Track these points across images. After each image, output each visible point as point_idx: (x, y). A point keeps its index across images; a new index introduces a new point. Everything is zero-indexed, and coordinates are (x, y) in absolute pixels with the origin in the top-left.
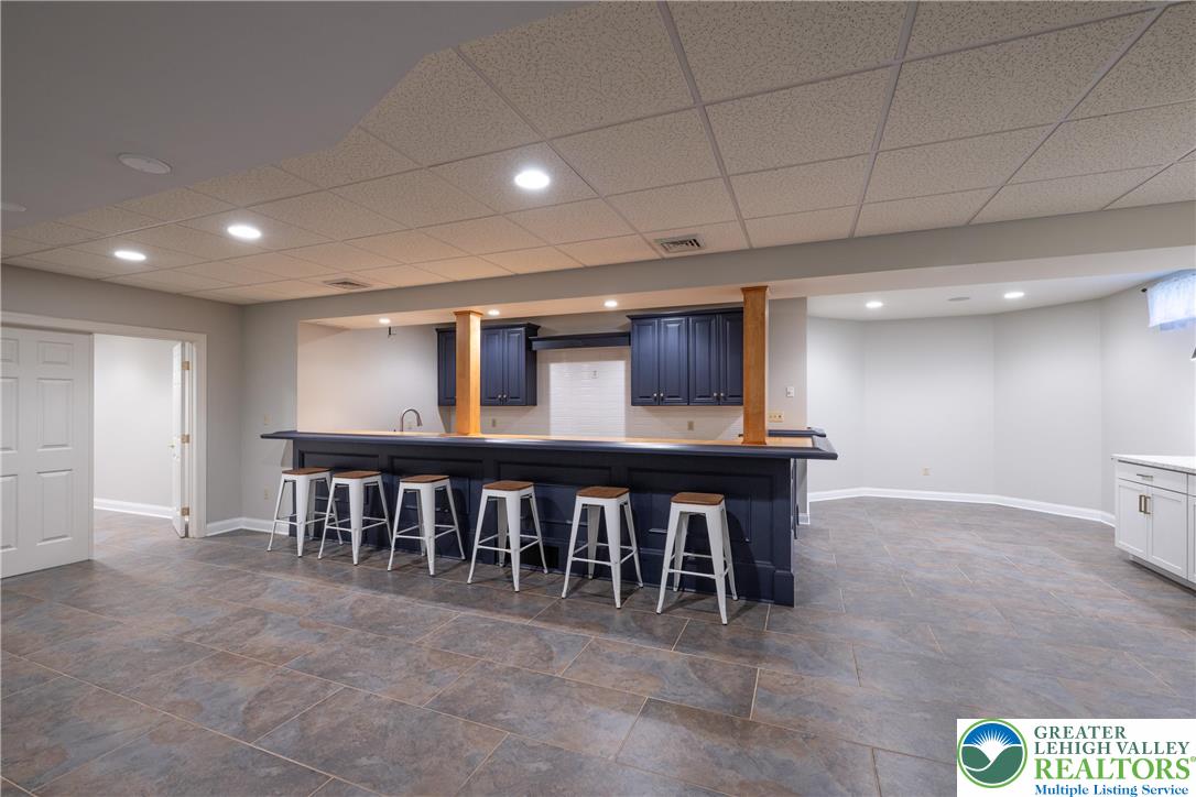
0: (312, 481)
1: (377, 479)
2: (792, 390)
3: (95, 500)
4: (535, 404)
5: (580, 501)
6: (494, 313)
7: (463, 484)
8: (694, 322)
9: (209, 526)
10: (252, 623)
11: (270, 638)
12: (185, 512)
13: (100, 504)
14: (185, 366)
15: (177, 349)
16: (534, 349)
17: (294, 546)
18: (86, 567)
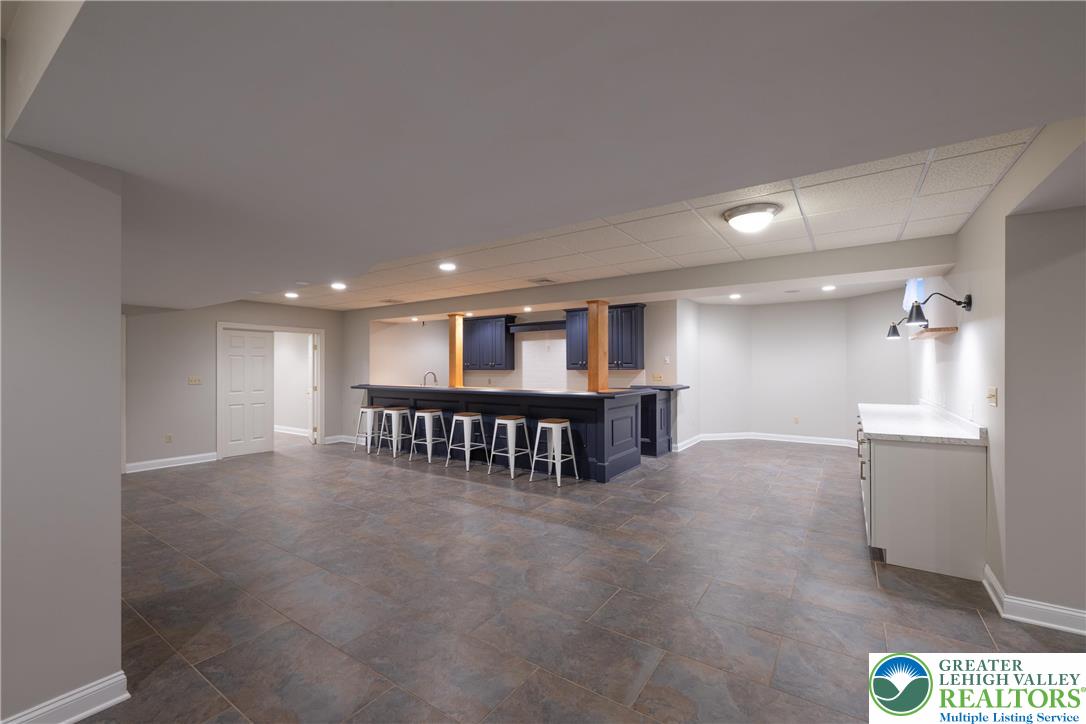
0: (375, 412)
1: (407, 412)
2: (667, 359)
3: (275, 426)
4: (513, 368)
5: (498, 421)
6: (469, 315)
7: (448, 415)
8: (621, 312)
9: (327, 438)
10: (344, 474)
11: (349, 479)
12: (315, 430)
13: (278, 429)
14: (315, 347)
15: (310, 337)
16: (511, 331)
17: (366, 450)
18: (271, 453)
